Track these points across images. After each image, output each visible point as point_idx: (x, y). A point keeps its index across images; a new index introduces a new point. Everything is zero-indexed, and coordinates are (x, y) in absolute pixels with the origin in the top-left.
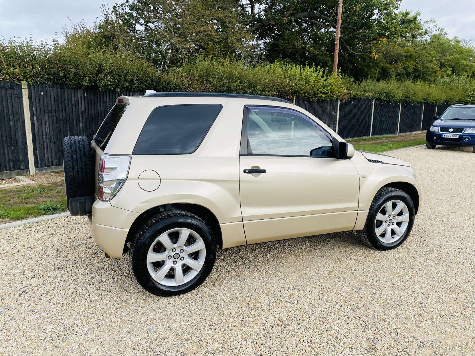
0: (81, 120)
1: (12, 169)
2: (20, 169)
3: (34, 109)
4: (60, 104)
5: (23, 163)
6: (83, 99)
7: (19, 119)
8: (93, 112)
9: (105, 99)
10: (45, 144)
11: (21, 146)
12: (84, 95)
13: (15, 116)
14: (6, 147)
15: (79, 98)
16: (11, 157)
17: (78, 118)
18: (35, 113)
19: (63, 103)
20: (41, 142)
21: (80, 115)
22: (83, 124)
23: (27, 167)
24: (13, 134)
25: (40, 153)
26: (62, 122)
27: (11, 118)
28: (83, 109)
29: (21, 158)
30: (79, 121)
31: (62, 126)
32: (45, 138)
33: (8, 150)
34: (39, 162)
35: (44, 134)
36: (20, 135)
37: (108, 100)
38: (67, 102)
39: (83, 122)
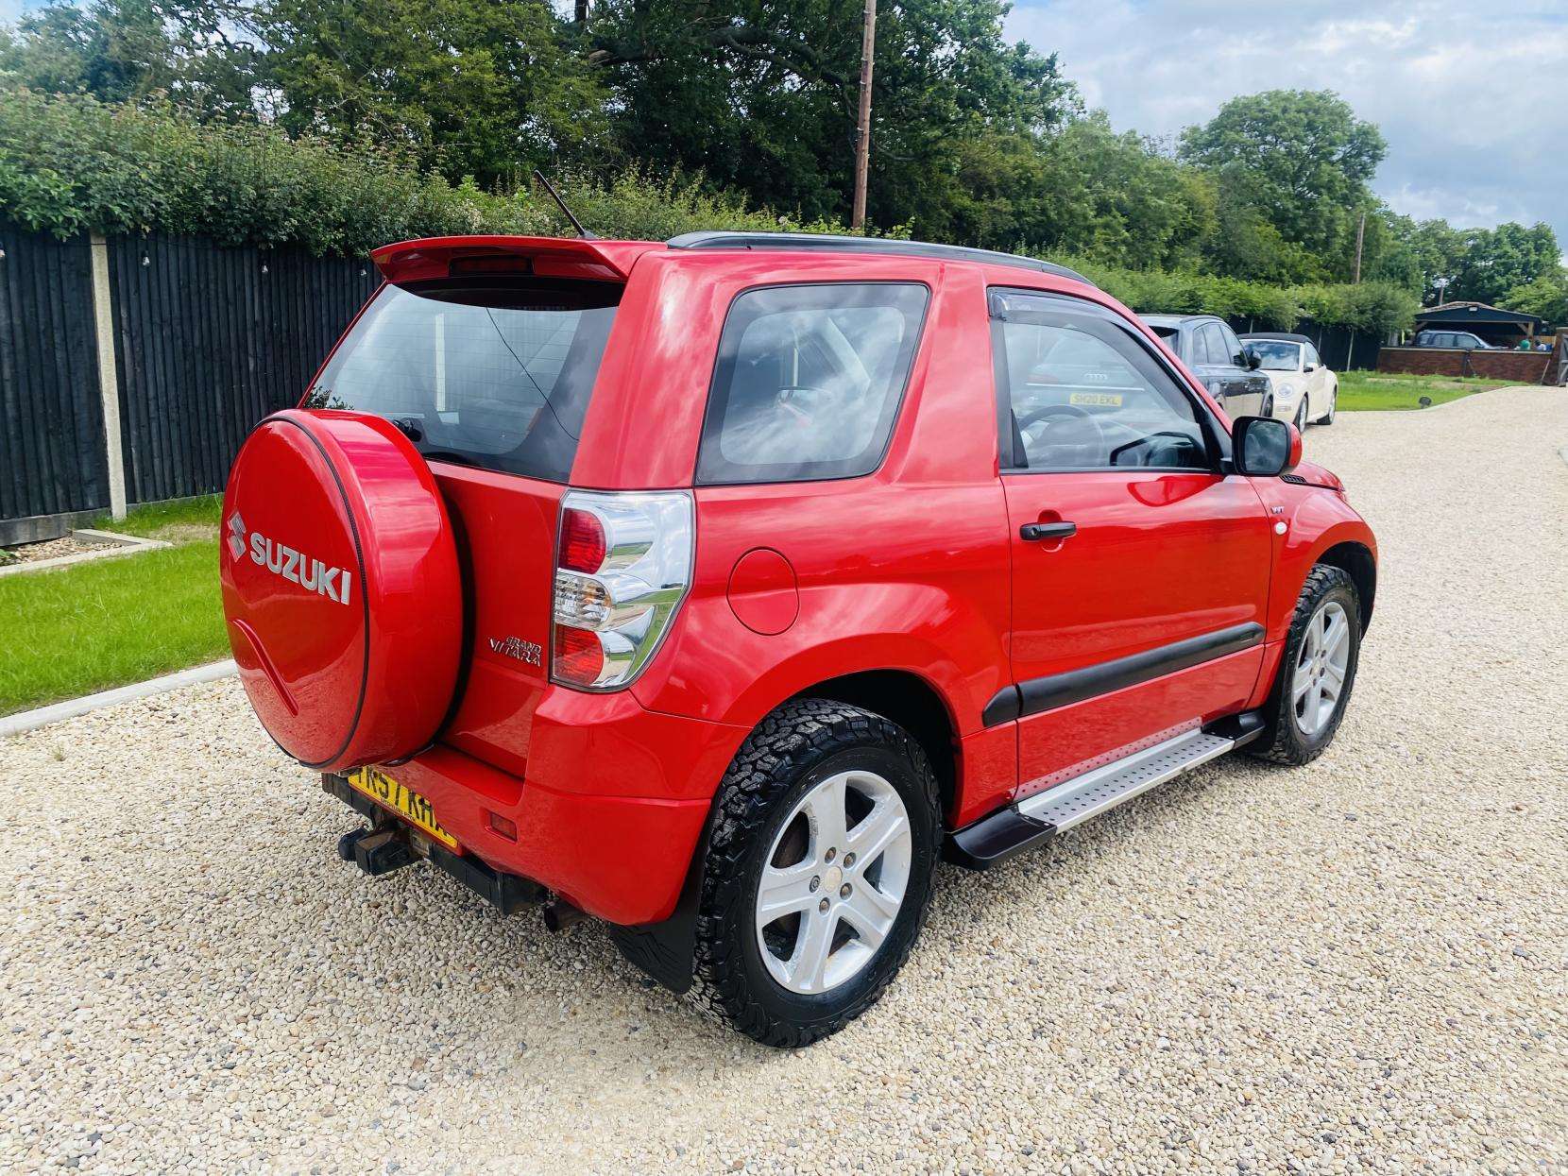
0: (251, 351)
1: (61, 508)
2: (84, 507)
3: (124, 314)
4: (194, 298)
5: (94, 487)
6: (256, 282)
7: (80, 343)
8: (284, 327)
9: (316, 285)
10: (154, 425)
11: (84, 434)
12: (261, 269)
13: (69, 334)
14: (42, 436)
15: (247, 279)
16: (56, 469)
17: (242, 346)
18: (125, 323)
19: (204, 294)
20: (144, 421)
21: (250, 334)
22: (256, 365)
23: (105, 501)
24: (63, 394)
25: (141, 453)
26: (199, 356)
27: (57, 339)
28: (257, 317)
29: (86, 472)
30: (246, 352)
31: (199, 368)
32: (152, 408)
33: (48, 447)
34: (137, 484)
35: (151, 394)
36: (84, 395)
37: (323, 289)
38: (212, 293)
39: (255, 357)
